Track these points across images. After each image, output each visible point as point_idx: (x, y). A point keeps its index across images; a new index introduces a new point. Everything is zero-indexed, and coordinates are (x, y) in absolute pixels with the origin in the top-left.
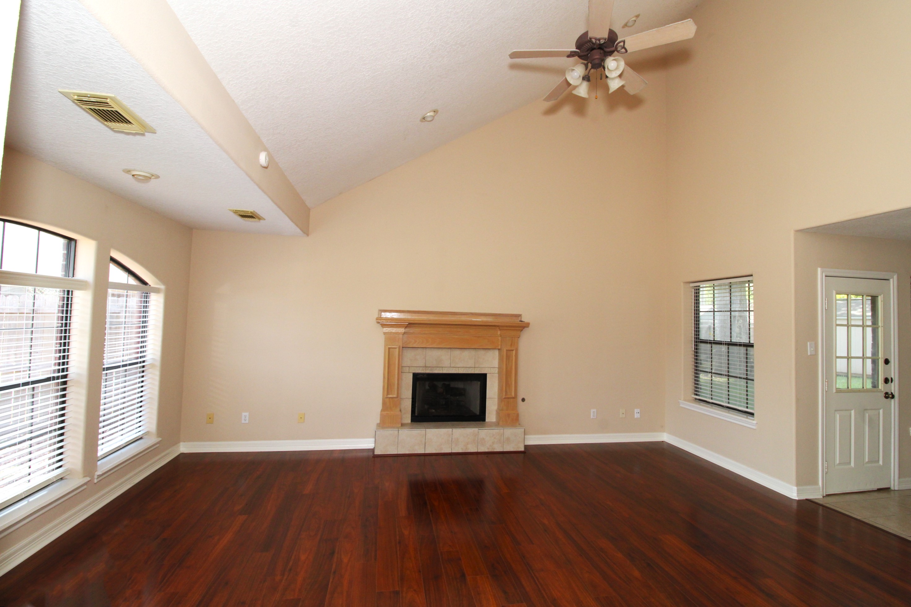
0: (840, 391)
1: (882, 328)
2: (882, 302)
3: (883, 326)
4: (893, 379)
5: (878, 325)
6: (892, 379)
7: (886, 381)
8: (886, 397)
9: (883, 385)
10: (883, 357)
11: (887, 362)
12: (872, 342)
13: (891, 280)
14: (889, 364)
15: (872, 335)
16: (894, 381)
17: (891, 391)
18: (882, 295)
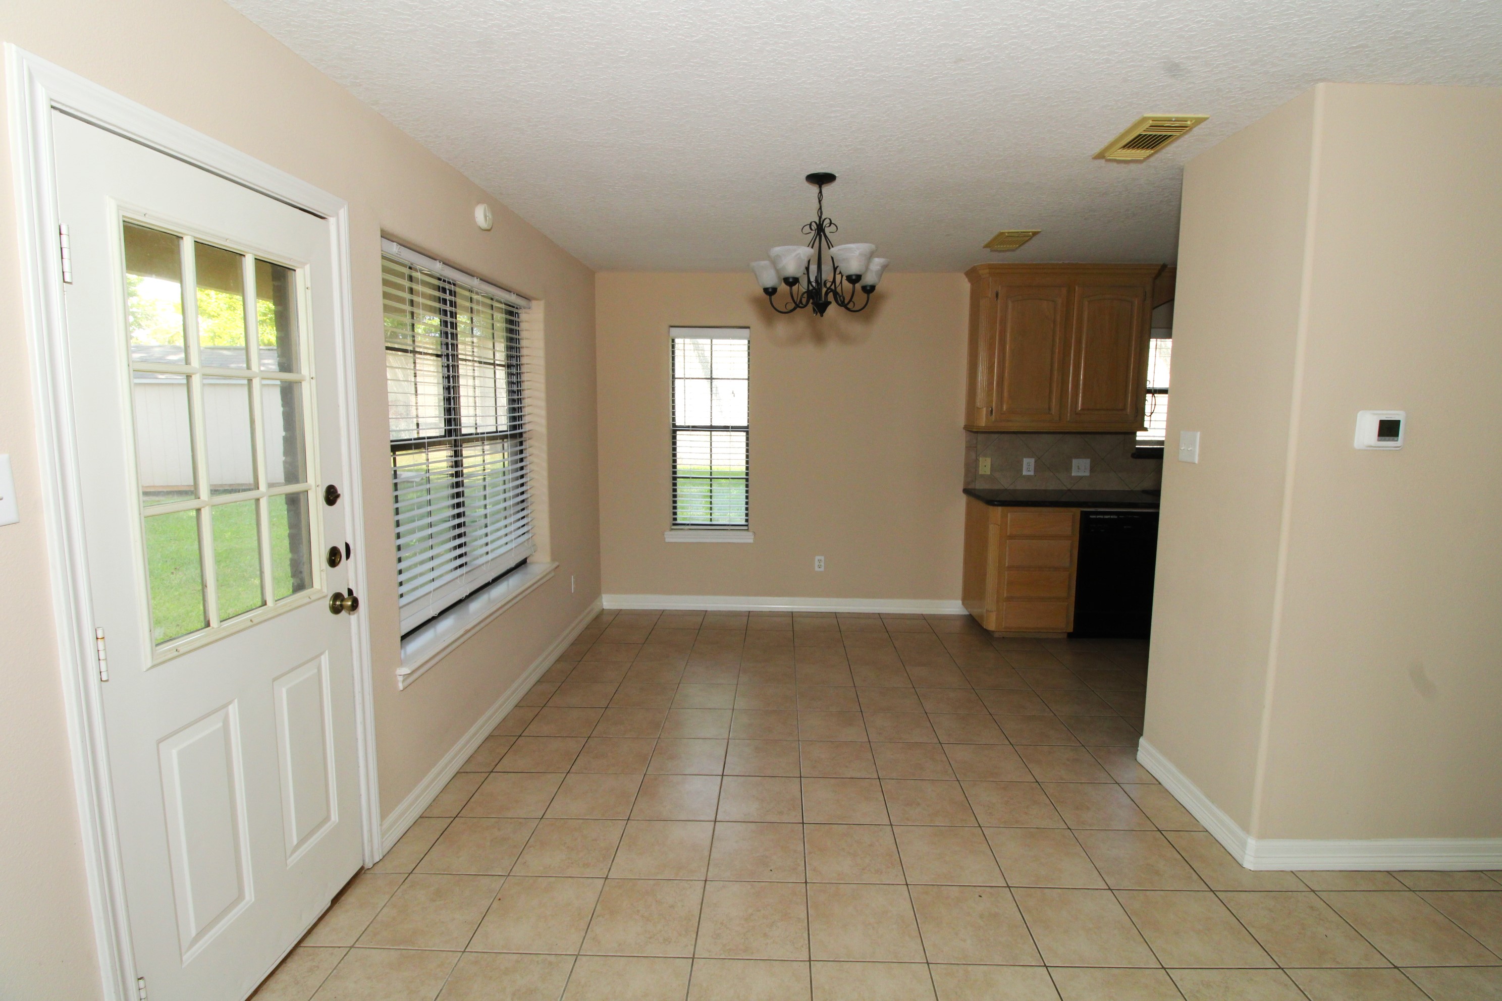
0: (176, 654)
1: (314, 381)
2: (309, 292)
3: (313, 375)
4: (351, 547)
5: (301, 373)
6: (347, 546)
7: (334, 558)
8: (336, 610)
9: (324, 575)
10: (319, 483)
11: (332, 495)
12: (284, 434)
13: (332, 220)
14: (339, 501)
15: (281, 409)
16: (355, 555)
17: (348, 585)
18: (307, 267)
